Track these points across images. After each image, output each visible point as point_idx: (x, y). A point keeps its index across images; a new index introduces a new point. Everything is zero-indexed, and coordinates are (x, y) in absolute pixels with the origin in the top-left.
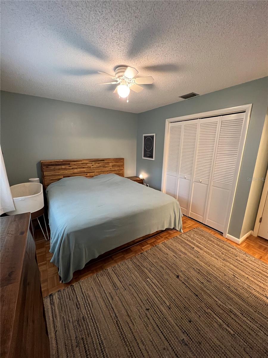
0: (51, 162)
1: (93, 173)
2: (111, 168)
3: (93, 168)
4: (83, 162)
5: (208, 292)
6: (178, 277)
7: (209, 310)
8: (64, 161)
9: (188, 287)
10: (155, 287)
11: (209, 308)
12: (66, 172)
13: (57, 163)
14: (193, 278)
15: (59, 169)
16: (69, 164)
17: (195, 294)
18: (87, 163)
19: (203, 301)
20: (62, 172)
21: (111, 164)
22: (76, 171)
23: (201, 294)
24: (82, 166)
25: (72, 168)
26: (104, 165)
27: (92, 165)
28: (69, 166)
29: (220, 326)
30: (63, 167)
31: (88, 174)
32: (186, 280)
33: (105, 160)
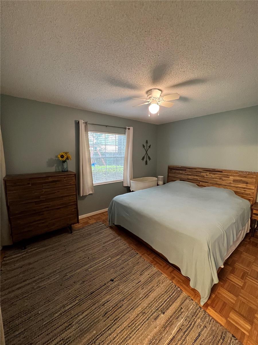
0: (173, 167)
1: (207, 183)
2: (232, 182)
3: (206, 178)
4: (197, 170)
5: (93, 308)
6: (112, 280)
7: (77, 301)
8: (182, 167)
9: (101, 287)
10: (103, 262)
11: (79, 302)
12: (183, 176)
13: (177, 168)
14: (110, 296)
15: (178, 173)
16: (185, 170)
17: (93, 292)
18: (201, 172)
19: (86, 298)
20: (179, 176)
21: (232, 178)
22: (190, 177)
23: (92, 299)
24: (196, 174)
25: (187, 174)
26: (220, 177)
27: (207, 175)
28: (185, 172)
29: (64, 306)
30: (181, 172)
31: (201, 183)
32: (108, 288)
33: (223, 172)
